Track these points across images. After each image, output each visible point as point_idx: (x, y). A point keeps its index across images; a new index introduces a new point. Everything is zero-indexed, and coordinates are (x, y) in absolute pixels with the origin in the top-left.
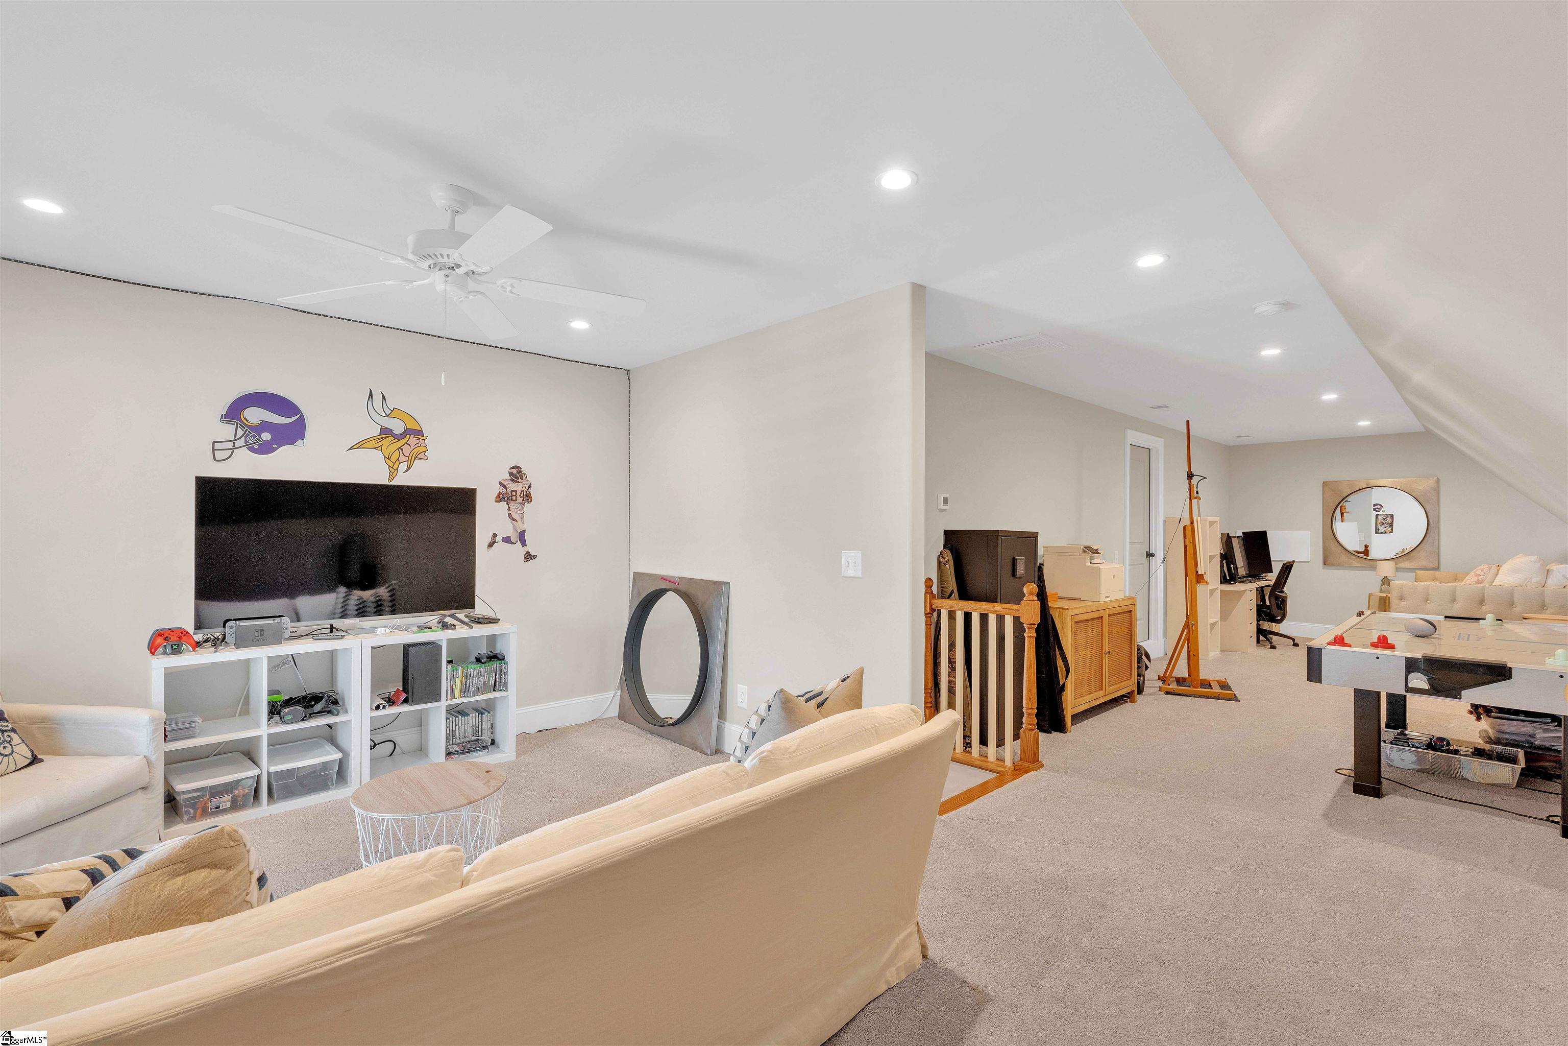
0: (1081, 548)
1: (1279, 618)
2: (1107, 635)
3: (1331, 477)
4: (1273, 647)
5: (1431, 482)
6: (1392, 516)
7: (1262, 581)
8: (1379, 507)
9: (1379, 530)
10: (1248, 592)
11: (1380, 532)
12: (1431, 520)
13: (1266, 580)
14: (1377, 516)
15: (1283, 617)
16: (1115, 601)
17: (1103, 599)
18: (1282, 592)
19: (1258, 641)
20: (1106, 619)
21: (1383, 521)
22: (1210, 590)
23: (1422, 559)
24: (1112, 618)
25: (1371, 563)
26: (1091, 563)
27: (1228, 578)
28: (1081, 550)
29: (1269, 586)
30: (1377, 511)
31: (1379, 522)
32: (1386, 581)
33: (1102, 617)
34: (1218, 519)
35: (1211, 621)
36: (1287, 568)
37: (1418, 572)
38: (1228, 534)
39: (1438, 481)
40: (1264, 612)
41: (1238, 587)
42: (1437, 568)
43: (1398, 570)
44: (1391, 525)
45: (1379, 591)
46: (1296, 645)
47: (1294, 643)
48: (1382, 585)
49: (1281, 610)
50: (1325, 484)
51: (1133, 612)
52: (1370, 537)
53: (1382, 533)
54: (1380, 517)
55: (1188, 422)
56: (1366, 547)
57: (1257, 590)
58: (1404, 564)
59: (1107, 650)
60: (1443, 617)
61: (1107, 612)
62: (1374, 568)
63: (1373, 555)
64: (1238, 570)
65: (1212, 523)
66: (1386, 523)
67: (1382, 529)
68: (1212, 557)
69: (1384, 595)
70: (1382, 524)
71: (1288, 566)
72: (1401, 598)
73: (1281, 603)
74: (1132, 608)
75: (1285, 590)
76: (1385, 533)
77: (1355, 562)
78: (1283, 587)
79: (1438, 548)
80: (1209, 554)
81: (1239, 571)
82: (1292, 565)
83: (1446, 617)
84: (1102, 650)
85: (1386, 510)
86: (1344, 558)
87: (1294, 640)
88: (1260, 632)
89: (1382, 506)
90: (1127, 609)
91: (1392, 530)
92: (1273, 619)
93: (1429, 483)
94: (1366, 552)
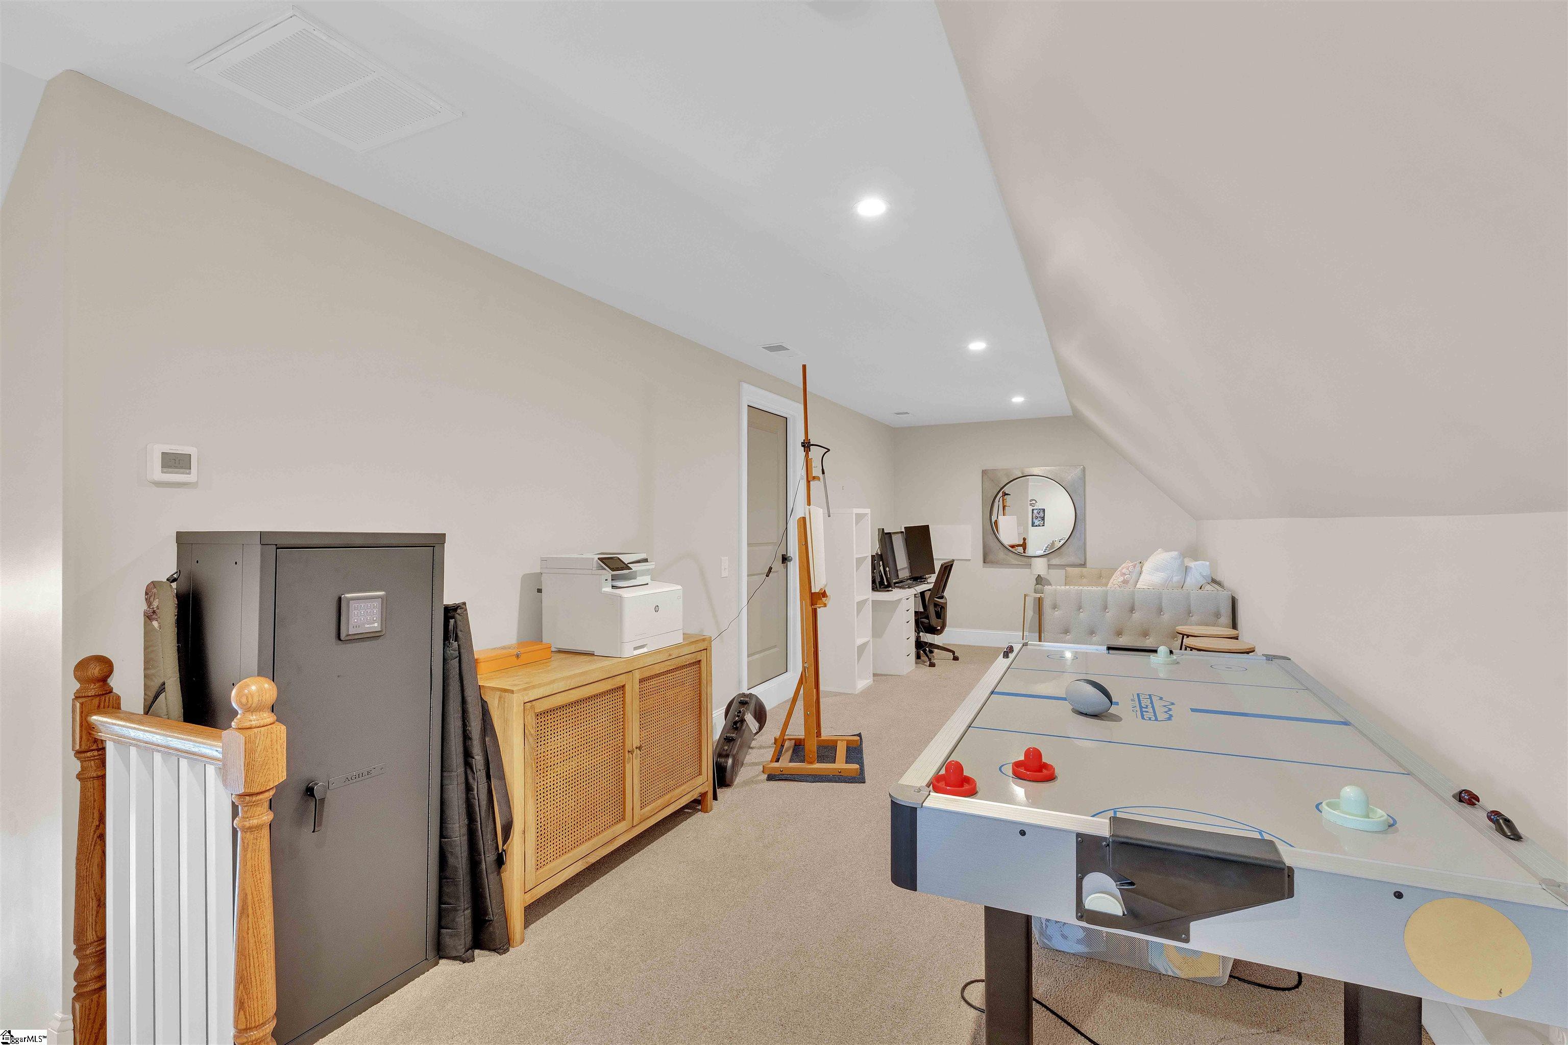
0: (595, 561)
1: (939, 628)
2: (636, 717)
3: (989, 465)
4: (932, 665)
5: (1078, 471)
6: (1044, 510)
7: (923, 584)
8: (1034, 502)
9: (1034, 523)
10: (904, 601)
11: (1035, 525)
12: (1078, 512)
13: (928, 583)
14: (1033, 510)
15: (943, 626)
16: (658, 652)
17: (629, 652)
18: (942, 597)
19: (918, 657)
20: (633, 689)
21: (1037, 515)
22: (857, 603)
23: (1070, 557)
24: (646, 684)
25: (1026, 559)
26: (613, 587)
27: (886, 584)
28: (595, 565)
29: (929, 590)
30: (1033, 506)
31: (1034, 516)
32: (1039, 580)
33: (623, 686)
34: (868, 511)
35: (860, 641)
36: (947, 568)
37: (1069, 569)
38: (883, 529)
39: (1084, 470)
40: (922, 622)
41: (896, 594)
42: (1083, 565)
43: (1050, 566)
44: (1043, 519)
45: (1033, 591)
46: (956, 658)
47: (954, 656)
48: (1037, 584)
49: (940, 619)
50: (984, 472)
51: (703, 664)
52: (1026, 530)
53: (1036, 526)
54: (1035, 512)
55: (804, 367)
56: (1024, 539)
57: (915, 597)
58: (1056, 561)
59: (637, 743)
60: (1105, 647)
61: (637, 676)
62: (1029, 566)
63: (1030, 551)
64: (899, 572)
65: (859, 517)
66: (1040, 517)
67: (1037, 523)
68: (860, 561)
69: (1038, 595)
70: (1037, 518)
71: (946, 567)
72: (1055, 607)
73: (941, 611)
74: (702, 656)
75: (945, 594)
76: (1039, 526)
77: (1012, 559)
78: (943, 591)
79: (1085, 544)
80: (856, 556)
81: (899, 575)
82: (952, 565)
83: (1109, 648)
84: (624, 746)
85: (1039, 506)
86: (1001, 554)
87: (953, 653)
88: (920, 645)
89: (1036, 502)
90: (691, 659)
91: (1044, 523)
92: (933, 630)
93: (1076, 472)
94: (1024, 546)
